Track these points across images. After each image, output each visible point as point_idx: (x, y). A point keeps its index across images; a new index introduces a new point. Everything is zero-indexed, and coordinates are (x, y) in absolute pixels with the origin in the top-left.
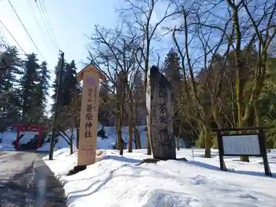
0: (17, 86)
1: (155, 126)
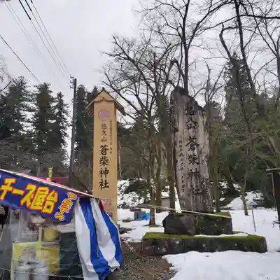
0: (28, 127)
1: (182, 169)
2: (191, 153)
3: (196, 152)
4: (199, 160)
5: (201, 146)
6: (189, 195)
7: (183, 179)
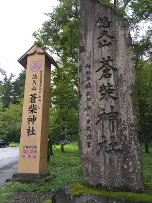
1: (89, 108)
2: (104, 82)
3: (112, 81)
4: (117, 94)
5: (121, 71)
6: (98, 153)
7: (89, 125)
